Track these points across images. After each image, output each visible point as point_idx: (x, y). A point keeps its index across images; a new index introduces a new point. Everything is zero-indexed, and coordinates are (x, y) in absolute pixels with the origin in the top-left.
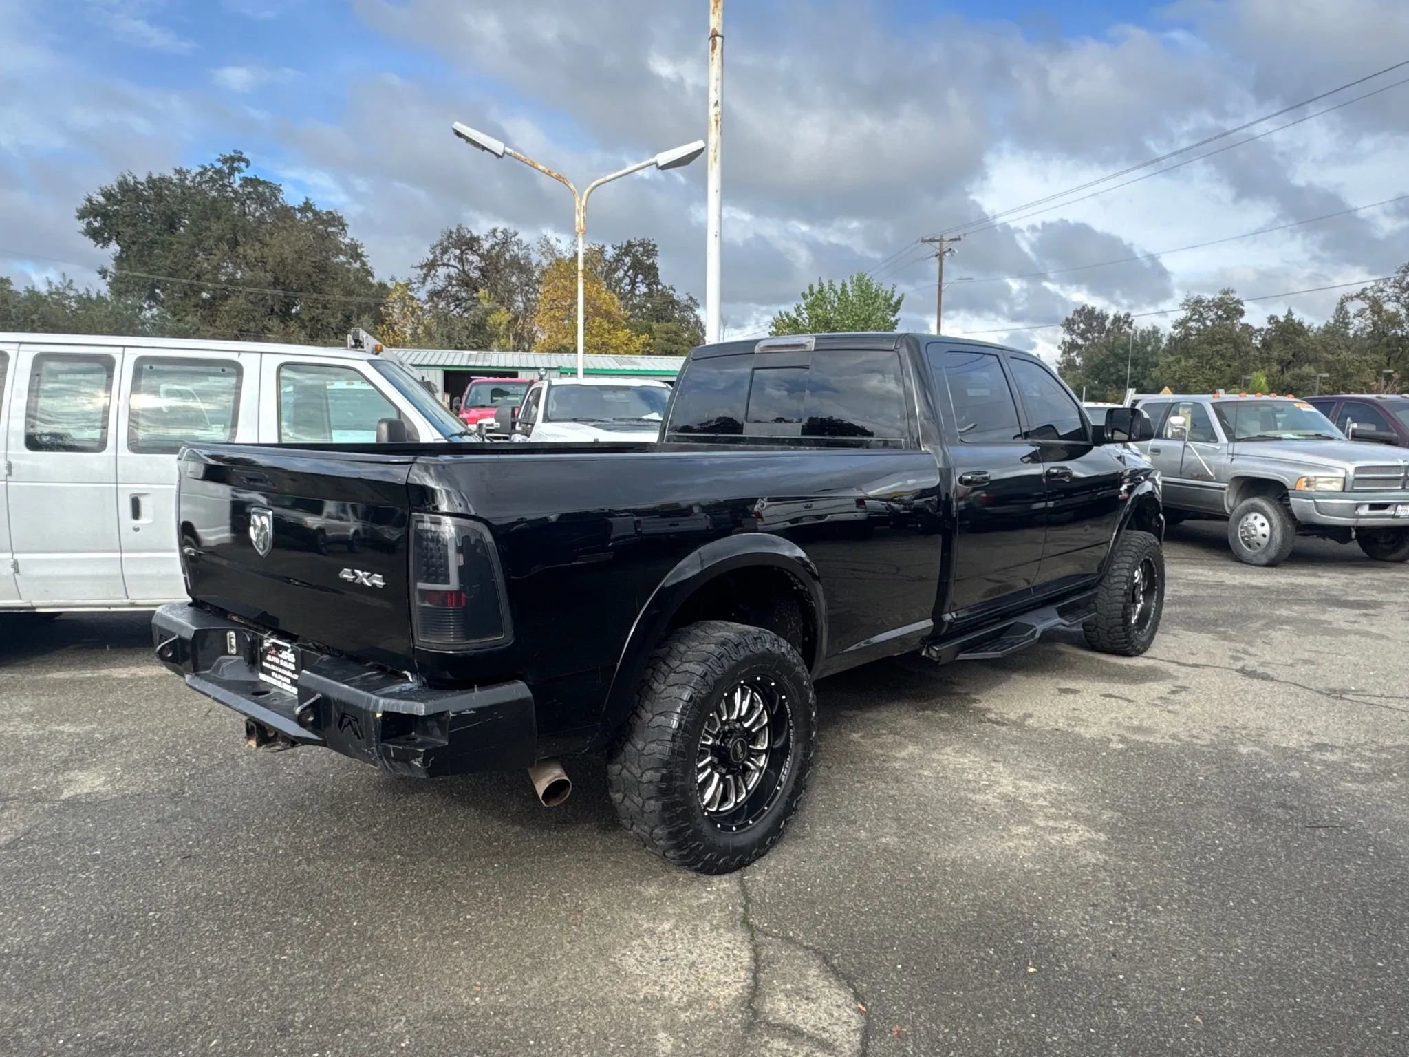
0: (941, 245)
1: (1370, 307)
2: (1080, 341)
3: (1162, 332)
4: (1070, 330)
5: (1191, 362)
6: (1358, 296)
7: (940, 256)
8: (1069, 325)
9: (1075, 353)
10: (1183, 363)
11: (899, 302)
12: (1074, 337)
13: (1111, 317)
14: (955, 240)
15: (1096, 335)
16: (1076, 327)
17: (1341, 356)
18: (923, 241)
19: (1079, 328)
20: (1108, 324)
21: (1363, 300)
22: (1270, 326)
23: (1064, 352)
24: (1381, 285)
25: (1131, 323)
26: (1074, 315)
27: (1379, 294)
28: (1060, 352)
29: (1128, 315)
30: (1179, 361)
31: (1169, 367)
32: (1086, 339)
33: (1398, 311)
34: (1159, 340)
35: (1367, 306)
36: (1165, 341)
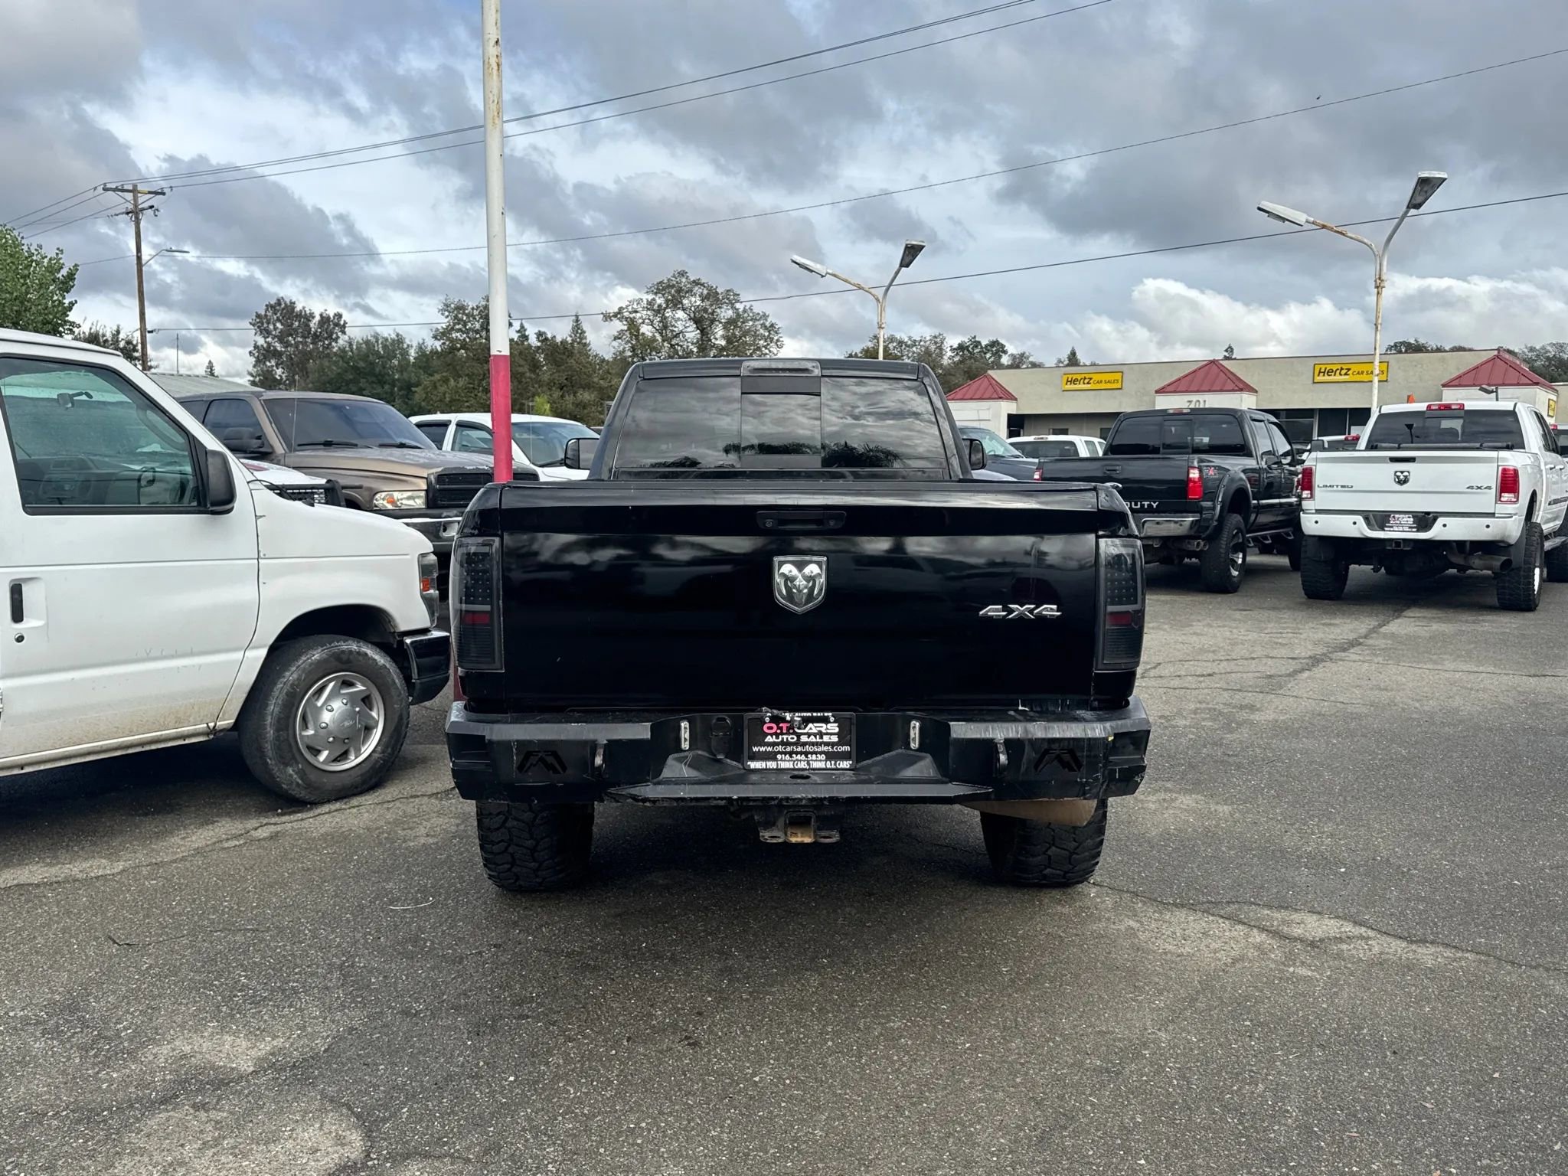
0: (135, 199)
1: (629, 329)
2: (279, 347)
3: (407, 341)
4: (265, 333)
5: (462, 382)
6: (615, 315)
7: (135, 213)
8: (261, 324)
9: (273, 363)
10: (452, 382)
11: (71, 276)
12: (269, 339)
13: (318, 318)
14: (156, 193)
15: (300, 339)
16: (271, 327)
17: (613, 383)
18: (105, 189)
19: (275, 329)
20: (314, 324)
21: (620, 320)
22: (539, 344)
23: (258, 361)
24: (635, 306)
25: (344, 326)
26: (267, 310)
27: (634, 315)
28: (253, 360)
29: (339, 316)
30: (446, 381)
31: (435, 387)
32: (287, 345)
33: (654, 336)
34: (405, 353)
35: (625, 328)
36: (413, 353)
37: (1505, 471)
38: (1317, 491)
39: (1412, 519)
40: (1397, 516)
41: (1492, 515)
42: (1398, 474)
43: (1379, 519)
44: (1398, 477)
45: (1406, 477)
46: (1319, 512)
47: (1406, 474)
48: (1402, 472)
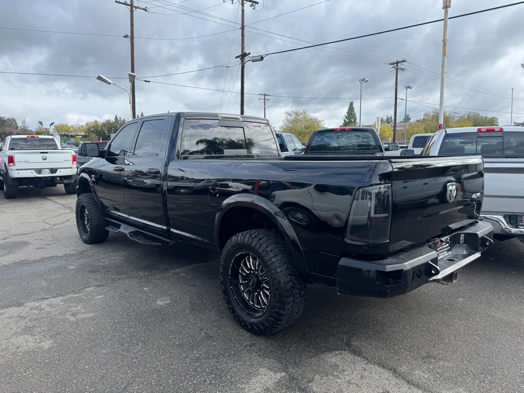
37: (73, 155)
38: (16, 163)
39: (49, 170)
40: (44, 170)
41: (72, 168)
42: (43, 157)
43: (39, 171)
44: (43, 158)
45: (46, 158)
46: (17, 170)
47: (46, 157)
48: (44, 156)
